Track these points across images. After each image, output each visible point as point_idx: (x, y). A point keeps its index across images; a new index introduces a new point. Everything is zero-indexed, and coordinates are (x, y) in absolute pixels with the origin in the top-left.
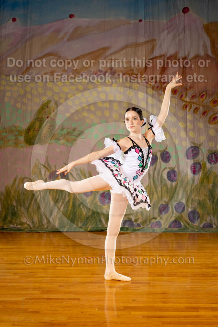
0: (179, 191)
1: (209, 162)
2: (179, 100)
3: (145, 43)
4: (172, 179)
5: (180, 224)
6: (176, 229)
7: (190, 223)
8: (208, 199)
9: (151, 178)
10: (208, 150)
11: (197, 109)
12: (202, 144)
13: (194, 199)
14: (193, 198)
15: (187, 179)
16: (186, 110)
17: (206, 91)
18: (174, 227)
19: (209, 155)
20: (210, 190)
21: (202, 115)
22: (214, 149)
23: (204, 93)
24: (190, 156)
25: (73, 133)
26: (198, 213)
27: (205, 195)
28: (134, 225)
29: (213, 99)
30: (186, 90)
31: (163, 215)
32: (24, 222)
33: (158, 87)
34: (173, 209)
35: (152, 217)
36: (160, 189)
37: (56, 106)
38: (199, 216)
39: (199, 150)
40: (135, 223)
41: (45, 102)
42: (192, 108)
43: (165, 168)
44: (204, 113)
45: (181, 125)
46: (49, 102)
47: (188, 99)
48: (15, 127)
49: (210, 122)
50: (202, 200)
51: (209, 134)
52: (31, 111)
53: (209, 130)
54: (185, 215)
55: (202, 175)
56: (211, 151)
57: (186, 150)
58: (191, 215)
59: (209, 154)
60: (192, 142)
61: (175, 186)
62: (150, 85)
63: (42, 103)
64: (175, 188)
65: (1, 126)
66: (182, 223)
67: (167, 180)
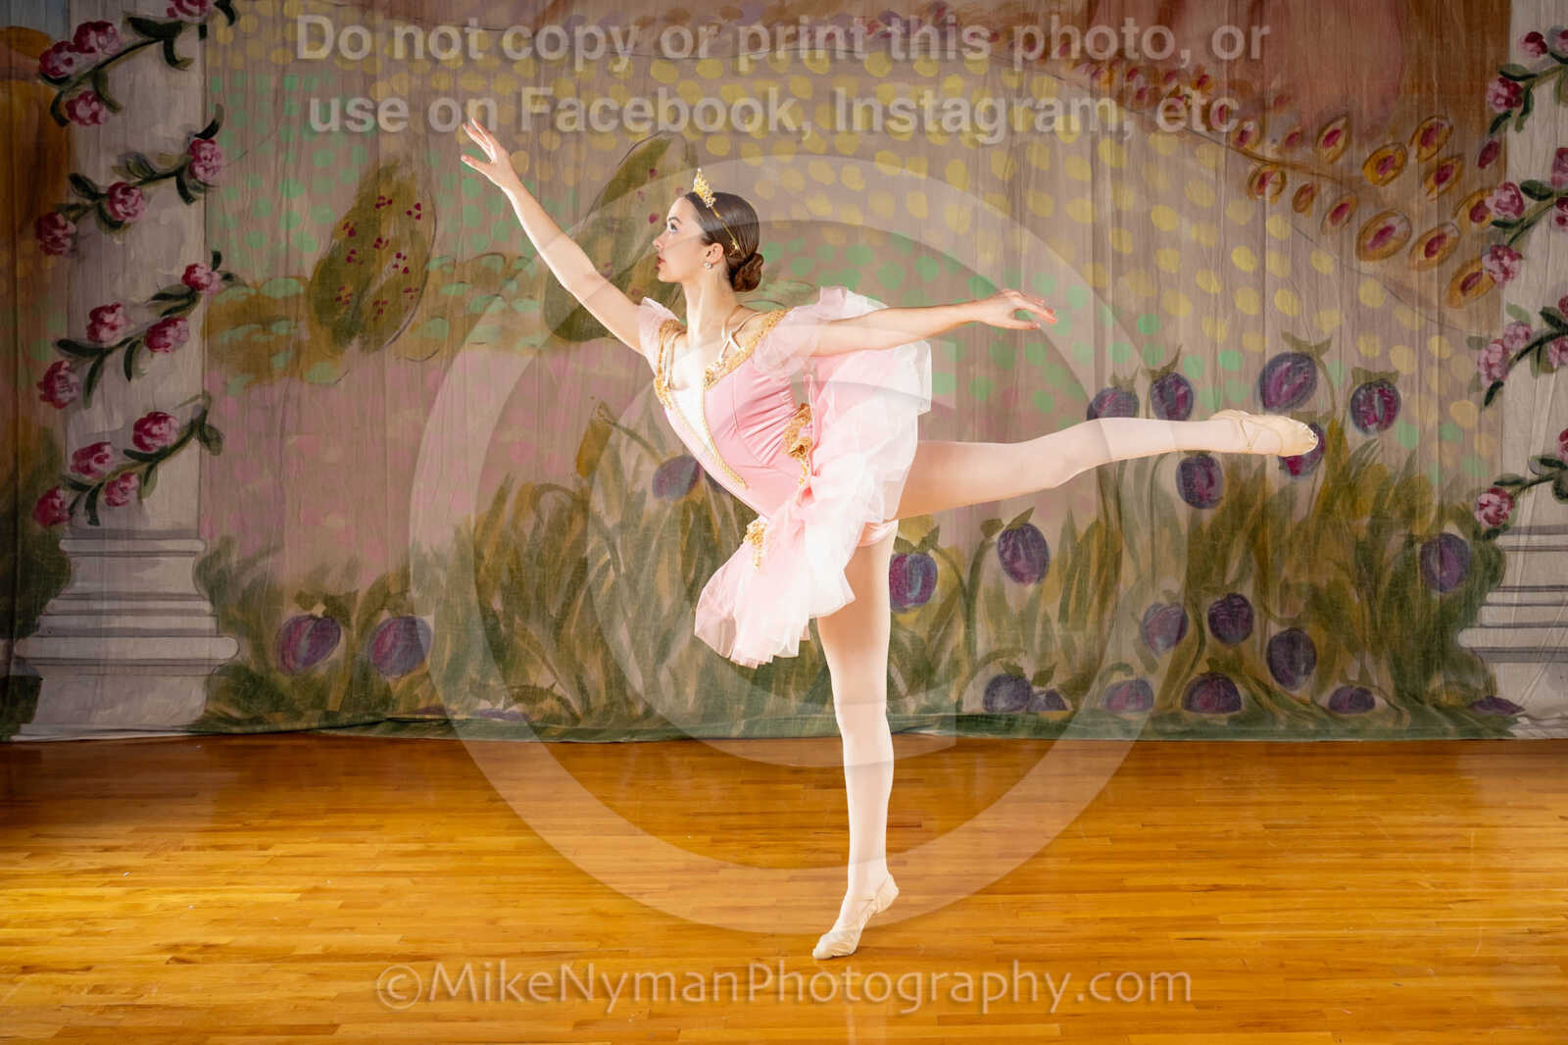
0: (1228, 545)
1: (1357, 424)
2: (1231, 154)
4: (1201, 497)
5: (1235, 691)
6: (1222, 720)
7: (1277, 686)
8: (1352, 582)
9: (1110, 489)
10: (1355, 372)
11: (1309, 193)
12: (1329, 342)
13: (1292, 582)
14: (1286, 580)
15: (1264, 495)
16: (1259, 197)
17: (1347, 115)
18: (1207, 706)
19: (1358, 390)
20: (1359, 546)
21: (1328, 216)
22: (1379, 368)
23: (1340, 124)
24: (1278, 395)
26: (1311, 645)
27: (1338, 565)
28: (1036, 697)
29: (1375, 153)
30: (1264, 108)
31: (1158, 654)
32: (542, 689)
33: (1140, 94)
34: (1201, 628)
35: (1112, 661)
36: (1146, 536)
37: (688, 170)
38: (1315, 658)
39: (1315, 371)
40: (1036, 689)
41: (639, 149)
42: (1289, 185)
44: (1339, 211)
45: (1242, 259)
46: (657, 149)
47: (1269, 151)
48: (505, 258)
49: (1365, 247)
50: (1325, 583)
51: (1358, 302)
52: (577, 186)
53: (1359, 283)
54: (1253, 650)
55: (1325, 482)
56: (1367, 373)
57: (1259, 370)
58: (1279, 654)
59: (1357, 387)
60: (1285, 336)
61: (1211, 526)
62: (1107, 86)
63: (625, 154)
64: (1212, 534)
65: (436, 252)
66: (1238, 686)
67: (1178, 496)
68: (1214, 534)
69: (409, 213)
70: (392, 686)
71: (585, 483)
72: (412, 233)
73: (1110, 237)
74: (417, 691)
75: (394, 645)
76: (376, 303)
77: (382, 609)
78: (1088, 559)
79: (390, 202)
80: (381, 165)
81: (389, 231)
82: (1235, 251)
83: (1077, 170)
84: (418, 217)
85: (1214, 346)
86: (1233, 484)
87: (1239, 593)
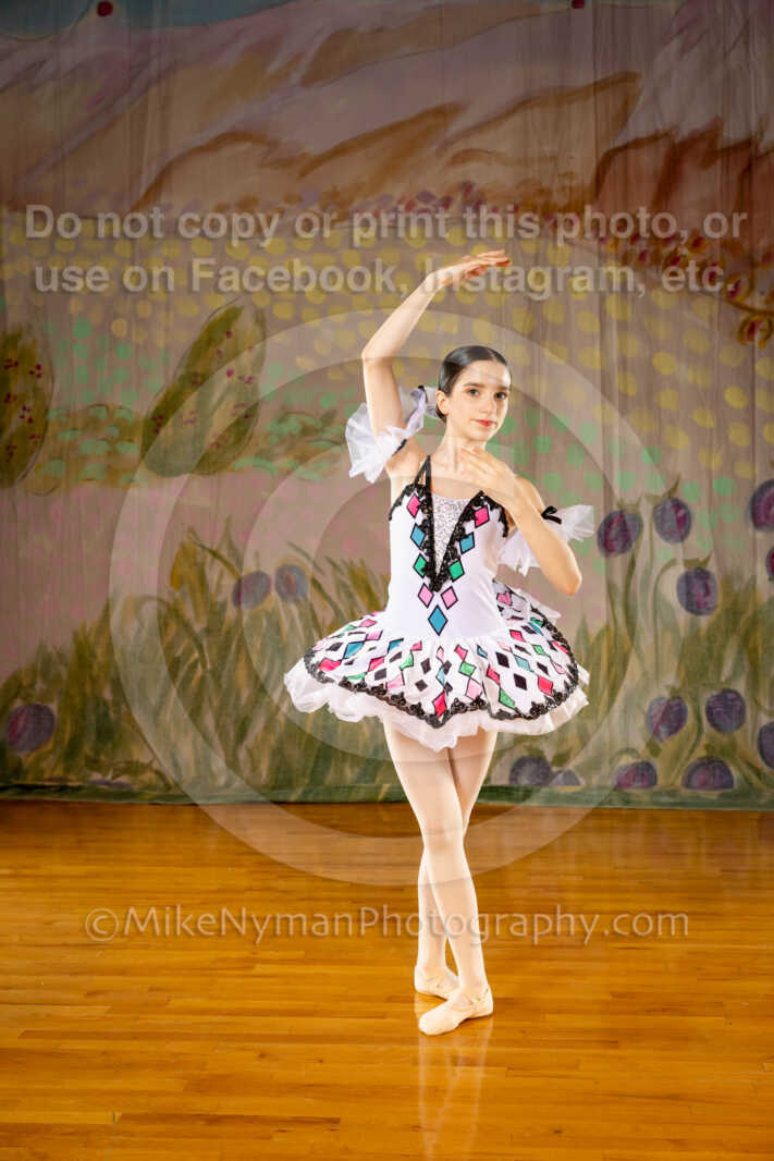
0: (723, 647)
2: (724, 305)
3: (597, 87)
4: (699, 605)
5: (729, 773)
6: (714, 795)
7: (766, 769)
9: (619, 600)
15: (755, 604)
16: (750, 343)
18: (704, 785)
24: (767, 517)
25: (322, 430)
28: (555, 776)
30: (753, 265)
31: (661, 741)
32: (142, 765)
33: (642, 256)
34: (699, 718)
35: (620, 746)
36: (650, 640)
37: (258, 332)
40: (555, 769)
41: (218, 314)
43: (672, 563)
45: (734, 398)
46: (232, 315)
47: (758, 302)
48: (108, 408)
52: (167, 348)
54: (745, 738)
57: (750, 495)
58: (768, 741)
60: (772, 464)
61: (709, 630)
62: (612, 250)
63: (206, 318)
64: (709, 637)
65: (54, 405)
66: (732, 769)
67: (679, 605)
68: (711, 638)
69: (32, 373)
70: (23, 759)
71: (177, 594)
72: (36, 390)
73: (617, 382)
74: (44, 765)
75: (25, 728)
76: (8, 448)
77: (16, 696)
78: (599, 658)
79: (16, 364)
80: (9, 332)
81: (16, 387)
82: (728, 391)
83: (587, 323)
84: (39, 376)
85: (709, 472)
86: (726, 594)
87: (732, 687)
